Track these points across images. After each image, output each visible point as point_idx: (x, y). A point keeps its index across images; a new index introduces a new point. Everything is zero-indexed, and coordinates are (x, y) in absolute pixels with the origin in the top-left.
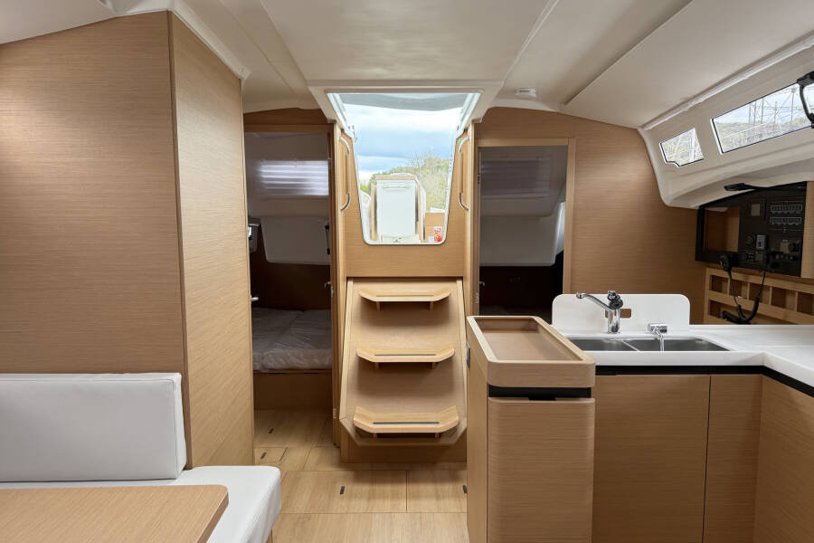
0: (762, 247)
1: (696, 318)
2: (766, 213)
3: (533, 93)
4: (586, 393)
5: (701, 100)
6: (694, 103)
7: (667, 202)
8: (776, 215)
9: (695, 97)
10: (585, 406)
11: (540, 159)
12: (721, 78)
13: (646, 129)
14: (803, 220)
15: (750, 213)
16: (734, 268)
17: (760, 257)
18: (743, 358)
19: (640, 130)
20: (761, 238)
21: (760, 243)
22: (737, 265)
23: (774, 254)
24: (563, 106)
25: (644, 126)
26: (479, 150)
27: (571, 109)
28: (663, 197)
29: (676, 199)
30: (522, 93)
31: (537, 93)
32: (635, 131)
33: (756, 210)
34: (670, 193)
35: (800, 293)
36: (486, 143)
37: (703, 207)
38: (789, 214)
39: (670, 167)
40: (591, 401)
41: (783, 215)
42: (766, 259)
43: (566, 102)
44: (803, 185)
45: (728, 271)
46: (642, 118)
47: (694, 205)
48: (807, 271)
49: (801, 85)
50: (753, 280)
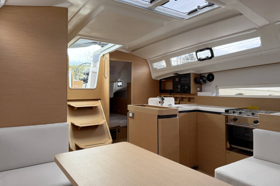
0: (180, 88)
1: (176, 103)
2: (180, 80)
3: (127, 47)
4: (175, 116)
6: (168, 54)
7: (153, 78)
8: (183, 80)
9: (168, 53)
12: (178, 49)
13: (150, 60)
14: (190, 81)
16: (172, 94)
17: (179, 90)
18: (194, 108)
19: (147, 60)
20: (179, 86)
22: (172, 93)
23: (183, 89)
25: (149, 59)
26: (110, 61)
27: (134, 53)
28: (153, 77)
29: (156, 78)
31: (128, 47)
32: (146, 60)
33: (177, 80)
34: (154, 76)
35: (188, 98)
36: (112, 59)
37: (161, 80)
39: (155, 70)
40: (178, 117)
41: (185, 80)
42: (181, 90)
43: (133, 51)
44: (190, 74)
45: (170, 94)
46: (149, 57)
47: (159, 79)
48: (192, 92)
49: (197, 52)
50: (176, 96)
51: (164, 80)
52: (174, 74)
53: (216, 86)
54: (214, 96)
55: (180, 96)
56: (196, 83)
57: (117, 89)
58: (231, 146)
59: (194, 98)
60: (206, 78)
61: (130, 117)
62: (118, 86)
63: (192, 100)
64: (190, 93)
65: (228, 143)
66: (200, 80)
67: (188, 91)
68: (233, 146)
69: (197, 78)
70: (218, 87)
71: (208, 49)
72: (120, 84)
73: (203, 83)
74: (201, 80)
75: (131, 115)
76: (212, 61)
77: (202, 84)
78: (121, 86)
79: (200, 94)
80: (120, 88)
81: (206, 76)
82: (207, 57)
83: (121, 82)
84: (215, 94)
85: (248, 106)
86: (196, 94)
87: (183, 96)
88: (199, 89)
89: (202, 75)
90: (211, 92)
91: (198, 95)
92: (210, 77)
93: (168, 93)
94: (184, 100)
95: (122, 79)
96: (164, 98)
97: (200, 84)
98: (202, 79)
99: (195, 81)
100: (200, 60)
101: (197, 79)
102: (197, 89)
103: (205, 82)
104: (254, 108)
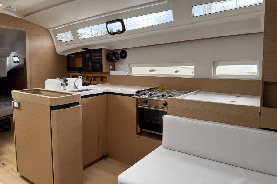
1: (84, 84)
2: (90, 56)
3: (15, 9)
4: (78, 103)
5: (76, 23)
6: (74, 23)
7: (59, 53)
8: (94, 57)
10: (80, 106)
11: (4, 35)
13: (52, 29)
14: (102, 58)
15: (86, 56)
16: (82, 72)
17: (90, 68)
18: (104, 90)
19: (49, 30)
20: (90, 63)
21: (90, 65)
23: (95, 67)
24: (23, 17)
27: (27, 18)
28: (57, 51)
29: (61, 52)
30: (10, 9)
32: (47, 29)
33: (87, 56)
34: (59, 50)
35: (100, 77)
37: (68, 55)
38: (98, 57)
39: (60, 42)
40: (80, 105)
41: (96, 57)
42: (92, 69)
43: (25, 16)
44: (101, 49)
45: (80, 73)
46: (51, 25)
47: (66, 54)
48: (104, 71)
49: (107, 24)
50: (87, 75)
51: (73, 56)
52: (83, 49)
53: (129, 64)
54: (127, 75)
55: (91, 75)
56: (108, 60)
57: (12, 66)
58: (141, 130)
59: (107, 77)
60: (119, 55)
61: (16, 107)
62: (15, 62)
63: (104, 79)
64: (102, 71)
65: (139, 126)
66: (112, 57)
67: (99, 69)
68: (143, 130)
69: (109, 54)
70: (131, 66)
71: (119, 20)
72: (16, 59)
73: (115, 60)
74: (114, 58)
75: (16, 105)
76: (123, 36)
77: (114, 62)
78: (17, 62)
79: (113, 73)
80: (17, 64)
81: (119, 53)
82: (118, 30)
83: (17, 56)
84: (128, 73)
85: (158, 86)
86: (109, 73)
87: (94, 75)
88: (111, 67)
89: (115, 51)
90: (123, 71)
91: (111, 74)
92: (123, 54)
93: (78, 72)
94: (97, 79)
95: (19, 53)
96: (67, 79)
97: (113, 62)
98: (115, 56)
99: (107, 58)
100: (111, 33)
101: (109, 56)
102: (109, 67)
103: (118, 59)
104: (164, 88)
